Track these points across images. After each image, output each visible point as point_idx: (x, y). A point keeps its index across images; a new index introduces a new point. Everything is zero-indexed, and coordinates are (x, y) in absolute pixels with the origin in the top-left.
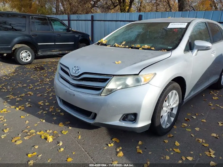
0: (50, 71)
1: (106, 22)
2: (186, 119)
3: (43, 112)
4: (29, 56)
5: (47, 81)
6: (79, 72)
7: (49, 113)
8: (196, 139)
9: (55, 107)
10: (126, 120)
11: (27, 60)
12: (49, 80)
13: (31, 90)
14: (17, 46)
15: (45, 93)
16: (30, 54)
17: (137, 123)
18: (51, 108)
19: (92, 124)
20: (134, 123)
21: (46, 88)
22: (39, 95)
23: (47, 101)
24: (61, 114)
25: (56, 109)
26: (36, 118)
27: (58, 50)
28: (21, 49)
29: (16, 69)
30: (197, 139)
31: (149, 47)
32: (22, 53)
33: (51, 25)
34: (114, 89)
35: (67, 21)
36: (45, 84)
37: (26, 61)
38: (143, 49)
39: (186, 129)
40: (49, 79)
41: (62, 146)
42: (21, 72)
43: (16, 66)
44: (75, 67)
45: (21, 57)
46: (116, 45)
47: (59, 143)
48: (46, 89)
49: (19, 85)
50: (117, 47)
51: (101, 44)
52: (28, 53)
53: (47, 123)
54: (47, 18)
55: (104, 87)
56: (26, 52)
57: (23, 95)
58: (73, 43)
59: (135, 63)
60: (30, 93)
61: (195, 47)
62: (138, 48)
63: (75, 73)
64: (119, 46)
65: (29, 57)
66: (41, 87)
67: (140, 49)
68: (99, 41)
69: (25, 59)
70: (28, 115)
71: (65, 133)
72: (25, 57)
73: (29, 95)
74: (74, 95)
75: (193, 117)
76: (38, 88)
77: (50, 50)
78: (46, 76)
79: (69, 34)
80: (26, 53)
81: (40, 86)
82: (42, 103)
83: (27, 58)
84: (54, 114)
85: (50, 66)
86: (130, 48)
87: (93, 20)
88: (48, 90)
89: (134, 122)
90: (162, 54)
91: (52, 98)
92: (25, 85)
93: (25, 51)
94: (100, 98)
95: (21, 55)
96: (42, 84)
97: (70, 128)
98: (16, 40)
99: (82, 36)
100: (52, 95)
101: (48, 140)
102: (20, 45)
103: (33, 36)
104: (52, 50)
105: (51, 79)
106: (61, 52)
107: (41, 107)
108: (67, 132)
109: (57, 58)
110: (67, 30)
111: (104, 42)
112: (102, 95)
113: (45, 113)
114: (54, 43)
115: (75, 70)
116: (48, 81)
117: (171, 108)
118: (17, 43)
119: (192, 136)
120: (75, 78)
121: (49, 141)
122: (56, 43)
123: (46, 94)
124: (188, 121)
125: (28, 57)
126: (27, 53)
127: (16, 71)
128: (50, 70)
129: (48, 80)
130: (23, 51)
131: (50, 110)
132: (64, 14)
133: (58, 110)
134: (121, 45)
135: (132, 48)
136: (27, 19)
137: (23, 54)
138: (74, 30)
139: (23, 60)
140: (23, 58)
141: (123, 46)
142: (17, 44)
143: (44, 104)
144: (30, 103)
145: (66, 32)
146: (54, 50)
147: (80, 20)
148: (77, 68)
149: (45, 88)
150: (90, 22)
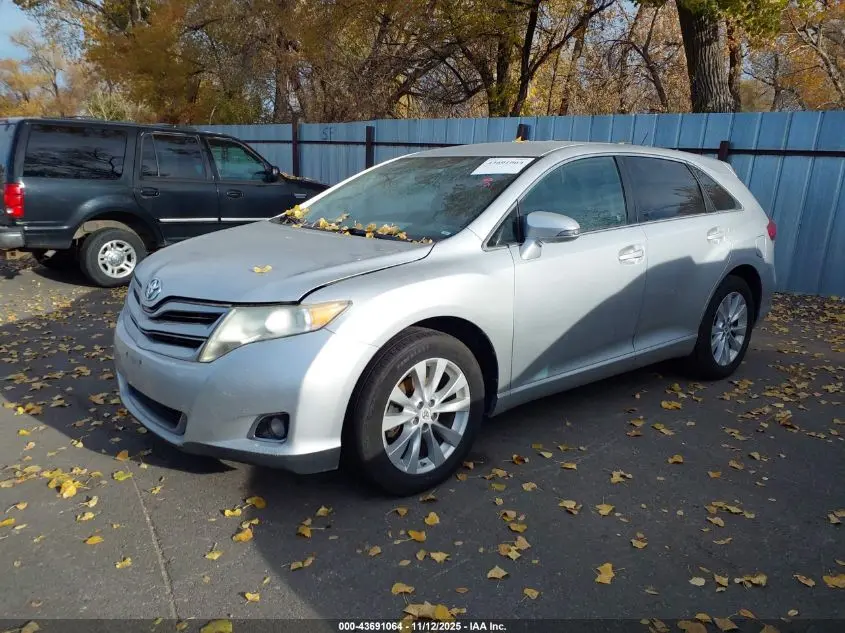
1: (413, 149)
2: (515, 456)
3: (91, 422)
4: (129, 258)
6: (156, 297)
7: (106, 426)
10: (264, 435)
11: (122, 270)
13: (91, 361)
14: (91, 226)
16: (132, 251)
17: (290, 443)
18: (122, 412)
19: (180, 447)
20: (281, 443)
22: (107, 376)
24: (140, 428)
28: (102, 235)
29: (77, 301)
30: (502, 511)
31: (398, 230)
32: (106, 249)
33: (211, 159)
34: (232, 344)
35: (290, 146)
37: (116, 276)
38: (377, 236)
39: (493, 484)
41: (93, 510)
42: (87, 310)
43: (82, 291)
44: (153, 283)
45: (103, 262)
46: (322, 222)
47: (89, 499)
49: (61, 345)
50: (321, 230)
52: (125, 248)
53: (87, 450)
54: (197, 137)
55: (208, 338)
56: (121, 246)
57: (59, 374)
60: (83, 369)
61: (530, 232)
62: (363, 234)
63: (149, 298)
64: (326, 225)
65: (128, 263)
67: (368, 235)
68: (288, 212)
69: (116, 268)
70: (42, 428)
71: (121, 476)
72: (113, 262)
73: (75, 376)
74: (141, 362)
75: (542, 453)
80: (118, 249)
82: (102, 398)
83: (122, 266)
84: (121, 428)
86: (348, 233)
89: (284, 440)
90: (400, 251)
92: (80, 347)
93: (114, 242)
94: (198, 371)
95: (100, 256)
97: (144, 466)
98: (89, 206)
101: (62, 491)
102: (102, 224)
103: (144, 194)
107: (92, 410)
108: (131, 476)
110: (266, 177)
111: (298, 215)
112: (201, 361)
113: (95, 425)
114: (216, 219)
115: (150, 290)
117: (435, 414)
118: (92, 216)
120: (147, 313)
121: (65, 495)
122: (223, 219)
125: (126, 261)
126: (121, 249)
127: (76, 305)
130: (108, 244)
134: (333, 225)
136: (131, 142)
137: (107, 253)
139: (108, 273)
140: (108, 264)
142: (92, 219)
143: (105, 400)
144: (66, 396)
145: (259, 182)
147: (331, 143)
148: (155, 285)
150: (362, 149)
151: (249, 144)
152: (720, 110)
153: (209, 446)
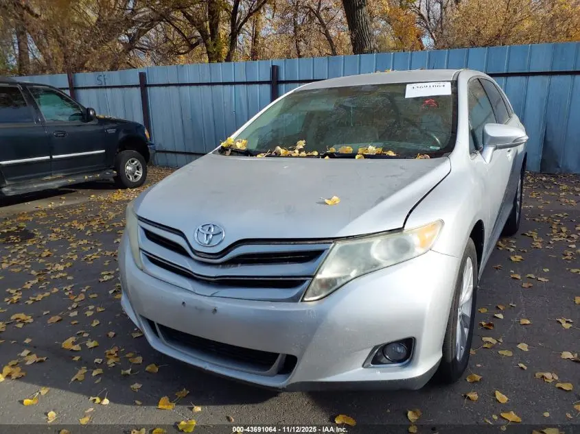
0: (52, 239)
1: (182, 88)
2: (483, 323)
3: (89, 373)
5: (58, 272)
6: (221, 242)
7: (110, 374)
8: (536, 374)
9: (120, 349)
10: (382, 361)
12: (65, 268)
13: (19, 306)
15: (70, 308)
17: (415, 365)
18: (110, 354)
19: (283, 389)
21: (67, 294)
22: (55, 319)
23: (86, 335)
24: (148, 368)
25: (127, 356)
26: (76, 396)
27: (60, 175)
30: (538, 375)
31: (380, 150)
33: (35, 105)
34: (340, 278)
36: (55, 283)
38: (366, 157)
39: (499, 352)
40: (61, 264)
44: (206, 228)
46: (282, 151)
48: (67, 296)
50: (286, 157)
51: (232, 151)
53: (118, 405)
54: (18, 86)
55: (313, 277)
58: (104, 151)
59: (382, 199)
60: (21, 316)
61: (487, 141)
62: (352, 156)
63: (209, 244)
64: (289, 152)
66: (47, 294)
67: (357, 157)
68: (224, 144)
70: (44, 391)
73: (20, 326)
74: (215, 310)
75: (496, 315)
76: (39, 297)
77: (38, 177)
78: (48, 256)
79: (90, 127)
81: (43, 291)
82: (74, 343)
84: (128, 371)
85: (49, 225)
86: (327, 157)
87: (144, 85)
88: (76, 300)
89: (408, 360)
91: (98, 322)
94: (305, 311)
96: (48, 283)
97: (198, 409)
99: (125, 131)
100: (92, 313)
104: (45, 176)
105: (68, 265)
106: (70, 181)
107: (77, 358)
109: (58, 197)
110: (83, 118)
111: (239, 146)
112: (305, 299)
113: (98, 375)
114: (48, 157)
115: (208, 235)
116: (61, 271)
119: (522, 368)
120: (207, 259)
122: (54, 157)
123: (75, 313)
124: (492, 328)
128: (53, 235)
129: (61, 268)
131: (111, 362)
132: (47, 72)
133: (134, 357)
134: (297, 151)
135: (332, 156)
138: (101, 116)
141: (303, 154)
143: (80, 345)
144: (33, 349)
145: (78, 122)
146: (51, 175)
147: (106, 87)
148: (212, 230)
149: (61, 293)
150: (137, 91)
151: (63, 91)
152: (371, 52)
153: (322, 383)
